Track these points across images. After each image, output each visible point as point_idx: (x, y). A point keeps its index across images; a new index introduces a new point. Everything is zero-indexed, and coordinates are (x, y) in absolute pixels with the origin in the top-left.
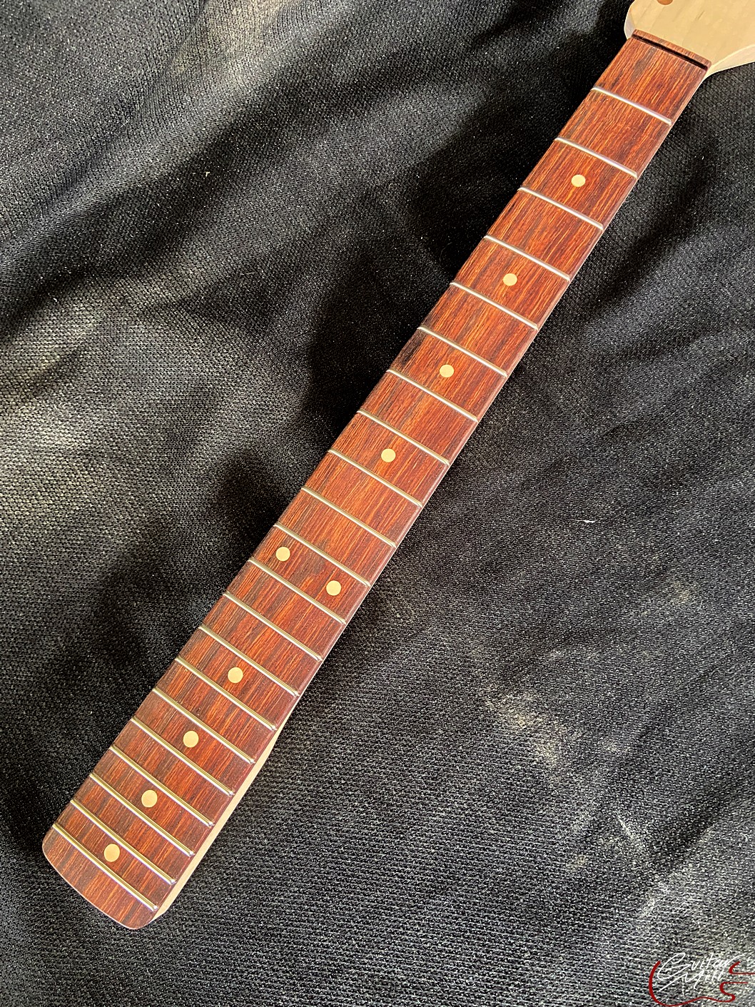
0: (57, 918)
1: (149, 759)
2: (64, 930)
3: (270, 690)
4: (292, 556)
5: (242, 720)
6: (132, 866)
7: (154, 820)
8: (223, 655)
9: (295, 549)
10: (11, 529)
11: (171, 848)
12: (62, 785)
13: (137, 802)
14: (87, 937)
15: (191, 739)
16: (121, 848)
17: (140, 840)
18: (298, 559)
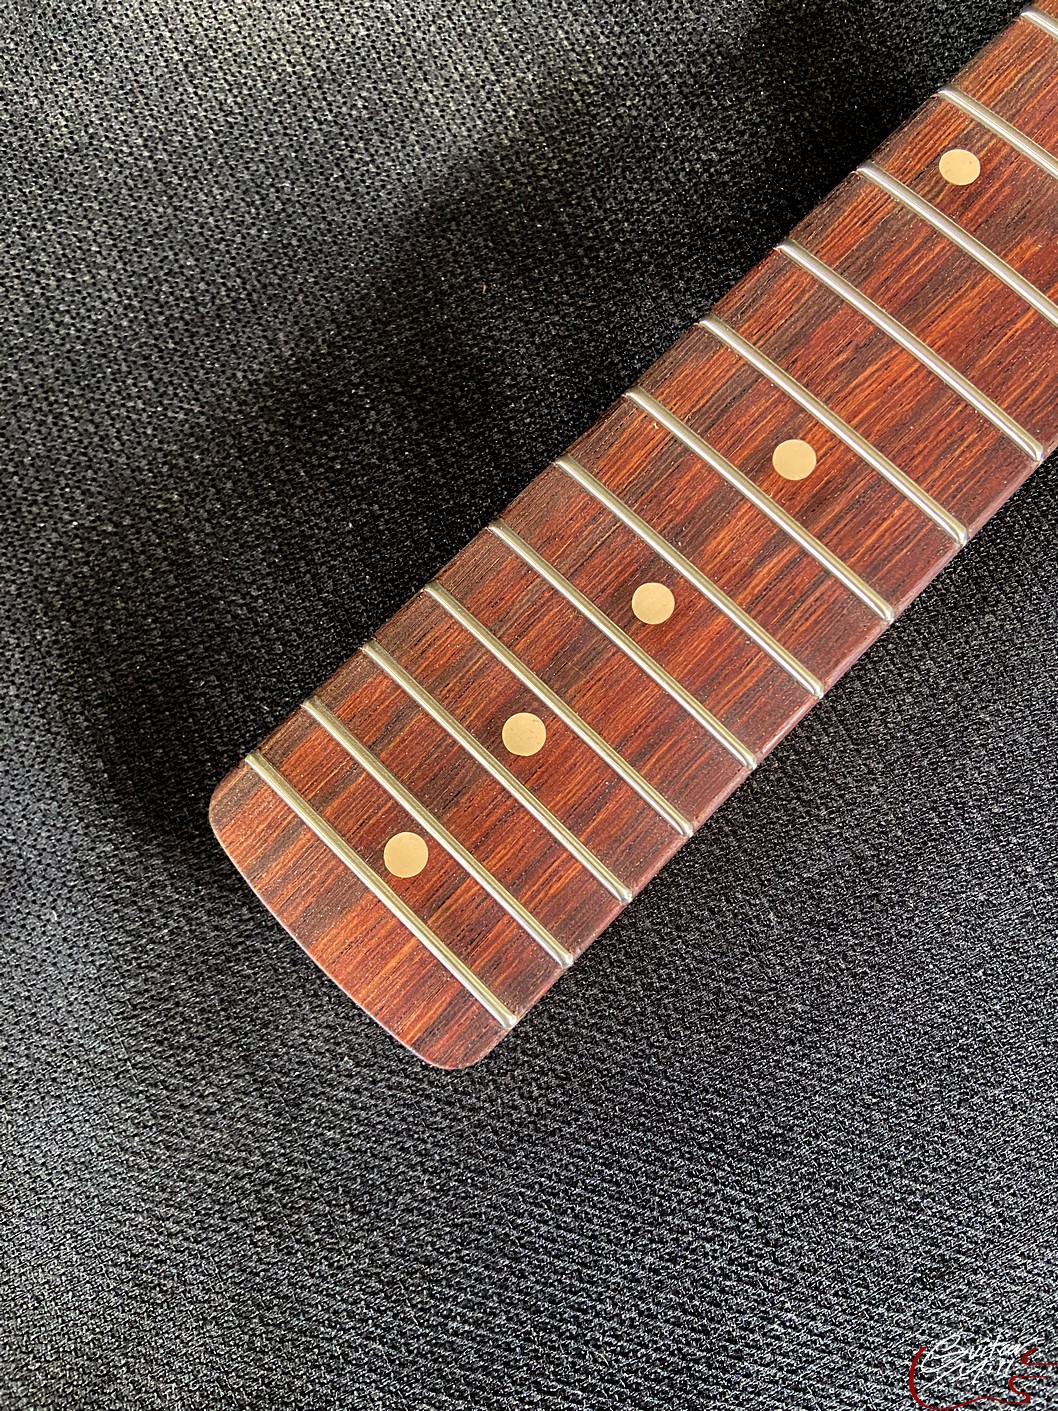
0: (202, 1011)
1: (533, 633)
2: (217, 1043)
3: (891, 514)
4: (986, 176)
5: (804, 579)
6: (460, 897)
7: (533, 790)
8: (764, 403)
9: (995, 158)
10: (186, 58)
11: (572, 873)
12: (255, 687)
13: (491, 736)
14: (273, 1070)
15: (653, 603)
16: (432, 844)
17: (487, 835)
18: (1003, 186)
